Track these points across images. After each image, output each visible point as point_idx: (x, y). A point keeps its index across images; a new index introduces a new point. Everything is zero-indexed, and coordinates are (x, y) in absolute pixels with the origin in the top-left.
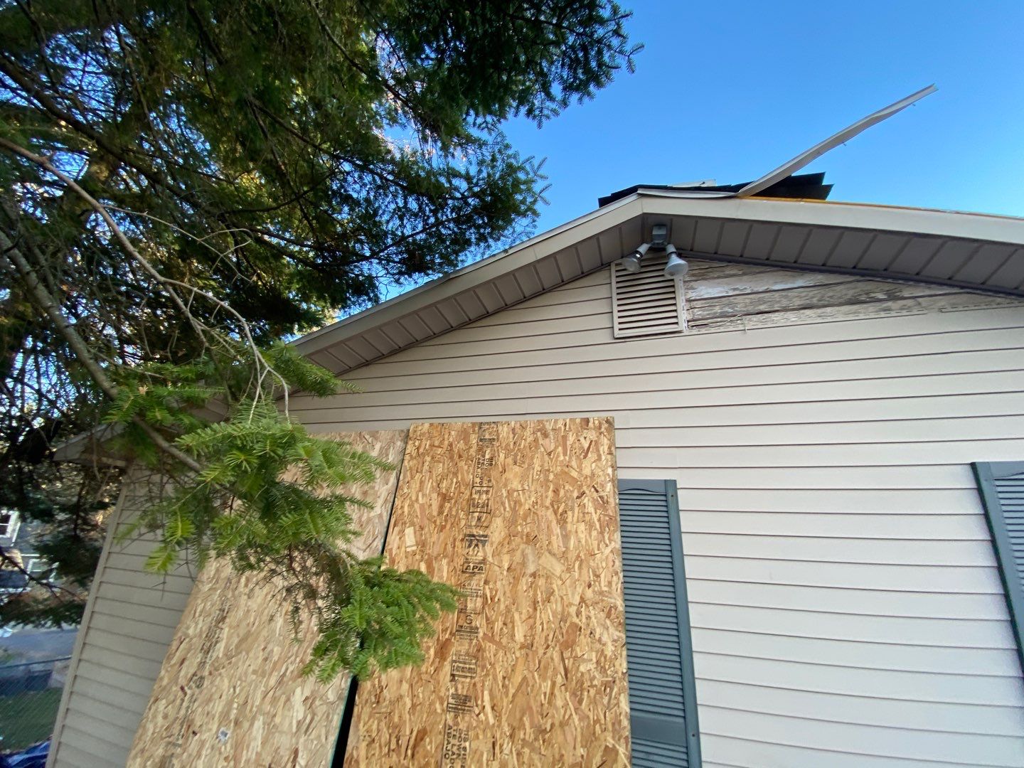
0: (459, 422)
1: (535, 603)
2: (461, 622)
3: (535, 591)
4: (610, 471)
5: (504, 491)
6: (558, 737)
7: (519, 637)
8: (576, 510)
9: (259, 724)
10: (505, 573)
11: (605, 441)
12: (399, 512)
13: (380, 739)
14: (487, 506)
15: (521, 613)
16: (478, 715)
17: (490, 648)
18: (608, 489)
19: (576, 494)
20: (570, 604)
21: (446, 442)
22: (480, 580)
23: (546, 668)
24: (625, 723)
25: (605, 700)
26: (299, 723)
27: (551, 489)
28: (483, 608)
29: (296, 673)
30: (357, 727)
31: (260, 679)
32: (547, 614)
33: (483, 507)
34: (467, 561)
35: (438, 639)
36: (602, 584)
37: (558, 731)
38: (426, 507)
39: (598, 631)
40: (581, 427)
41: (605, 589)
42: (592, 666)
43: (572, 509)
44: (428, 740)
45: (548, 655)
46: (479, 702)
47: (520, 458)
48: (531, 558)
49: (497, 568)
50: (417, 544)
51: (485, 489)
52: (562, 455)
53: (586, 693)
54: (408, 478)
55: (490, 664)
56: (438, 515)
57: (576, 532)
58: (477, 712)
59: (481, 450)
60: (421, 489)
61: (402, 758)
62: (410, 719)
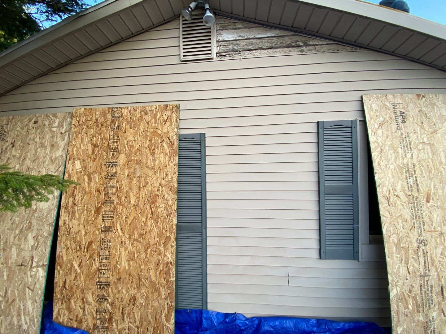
0: (101, 107)
1: (140, 188)
2: (106, 199)
3: (140, 183)
4: (176, 130)
5: (125, 141)
6: (148, 236)
7: (133, 202)
8: (160, 148)
9: (14, 249)
10: (126, 177)
11: (174, 116)
12: (71, 153)
13: (72, 247)
14: (117, 149)
15: (133, 193)
16: (115, 233)
17: (120, 208)
18: (174, 138)
19: (160, 141)
20: (155, 187)
21: (94, 118)
22: (114, 181)
23: (144, 212)
24: (175, 227)
25: (167, 220)
26: (32, 246)
27: (148, 139)
28: (116, 192)
29: (27, 227)
30: (60, 244)
31: (11, 231)
32: (145, 192)
33: (115, 149)
34: (108, 174)
35: (96, 207)
36: (169, 178)
37: (148, 233)
38: (85, 150)
39: (166, 196)
40: (164, 109)
41: (170, 179)
42: (163, 209)
43: (158, 148)
44: (93, 245)
45: (145, 207)
46: (115, 228)
47: (134, 125)
48: (138, 170)
49: (122, 176)
50: (82, 168)
51: (116, 141)
52: (154, 123)
53: (160, 219)
54: (75, 137)
55: (120, 214)
56: (92, 154)
57: (159, 158)
58: (114, 232)
59: (113, 122)
60: (82, 142)
61: (82, 253)
62: (85, 238)
